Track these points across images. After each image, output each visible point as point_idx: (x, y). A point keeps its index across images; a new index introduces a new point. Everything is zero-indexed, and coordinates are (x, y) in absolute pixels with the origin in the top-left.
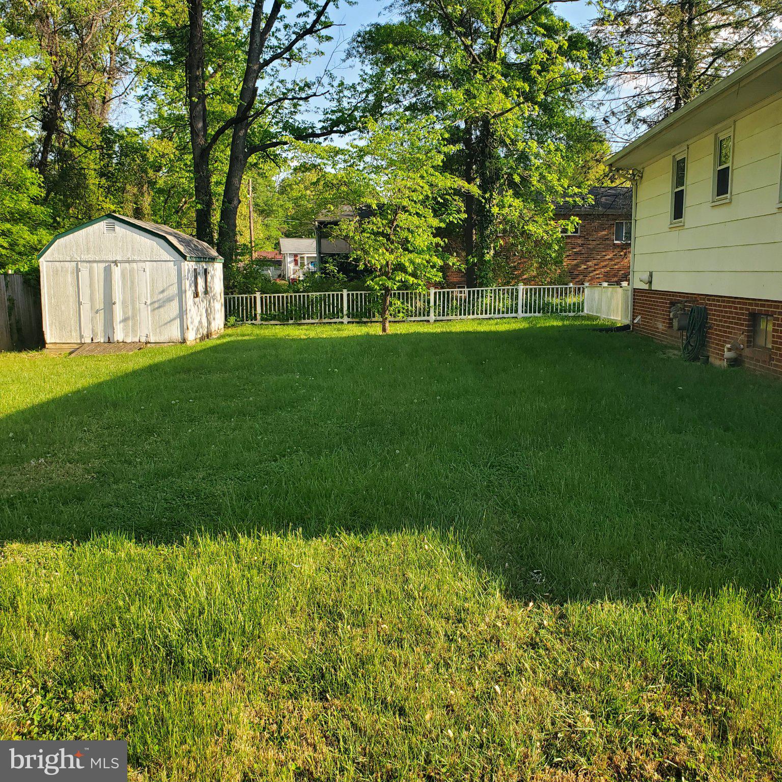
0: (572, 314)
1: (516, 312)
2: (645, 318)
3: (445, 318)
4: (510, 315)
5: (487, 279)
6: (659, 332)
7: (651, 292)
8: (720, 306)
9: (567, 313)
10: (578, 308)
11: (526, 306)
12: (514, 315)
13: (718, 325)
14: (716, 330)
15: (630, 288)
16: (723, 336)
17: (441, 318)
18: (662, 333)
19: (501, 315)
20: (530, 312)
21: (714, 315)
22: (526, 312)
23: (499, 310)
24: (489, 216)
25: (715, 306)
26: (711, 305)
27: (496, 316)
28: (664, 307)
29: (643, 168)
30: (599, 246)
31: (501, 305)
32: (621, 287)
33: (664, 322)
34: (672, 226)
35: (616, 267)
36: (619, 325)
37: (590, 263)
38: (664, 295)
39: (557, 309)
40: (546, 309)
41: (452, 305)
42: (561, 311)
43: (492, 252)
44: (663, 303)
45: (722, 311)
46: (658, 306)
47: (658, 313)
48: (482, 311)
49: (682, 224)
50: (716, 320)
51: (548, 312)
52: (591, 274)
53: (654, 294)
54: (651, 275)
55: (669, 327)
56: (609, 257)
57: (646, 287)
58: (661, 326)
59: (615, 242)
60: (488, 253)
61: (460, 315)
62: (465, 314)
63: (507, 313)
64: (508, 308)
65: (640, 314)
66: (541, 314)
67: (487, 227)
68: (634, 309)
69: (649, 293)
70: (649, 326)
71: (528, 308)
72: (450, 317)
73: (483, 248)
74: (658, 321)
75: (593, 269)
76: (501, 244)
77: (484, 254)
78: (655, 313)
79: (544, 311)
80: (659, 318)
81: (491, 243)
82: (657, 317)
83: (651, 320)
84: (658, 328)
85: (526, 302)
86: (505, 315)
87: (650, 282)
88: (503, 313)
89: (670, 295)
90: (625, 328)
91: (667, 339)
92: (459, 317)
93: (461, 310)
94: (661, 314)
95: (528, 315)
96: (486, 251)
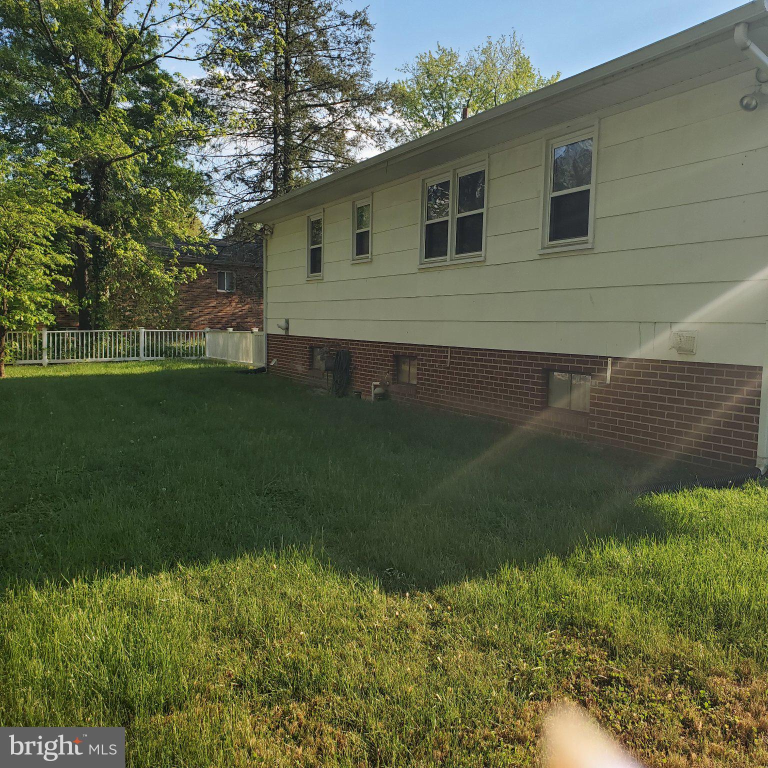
0: (194, 358)
1: (138, 355)
2: (280, 361)
3: (60, 361)
4: (131, 358)
5: (103, 321)
6: (298, 374)
7: (287, 337)
8: (364, 350)
9: (190, 357)
10: (200, 352)
11: (148, 350)
12: (135, 358)
13: (363, 366)
14: (360, 370)
15: (263, 333)
16: (368, 375)
17: (56, 361)
18: (302, 374)
19: (122, 359)
20: (153, 355)
21: (358, 357)
22: (148, 356)
23: (119, 353)
24: (104, 257)
25: (359, 349)
26: (354, 349)
27: (117, 359)
28: (303, 351)
29: (273, 225)
30: (203, 294)
31: (122, 348)
32: (252, 333)
33: (303, 365)
34: (309, 279)
35: (220, 314)
36: (251, 367)
37: (195, 310)
38: (302, 340)
39: (179, 353)
40: (168, 353)
41: (68, 348)
42: (183, 355)
43: (108, 294)
44: (302, 347)
45: (366, 354)
46: (296, 350)
47: (296, 357)
48: (101, 354)
49: (321, 278)
50: (360, 362)
51: (171, 356)
52: (197, 321)
53: (292, 339)
54: (287, 321)
55: (310, 369)
56: (213, 305)
57: (283, 333)
58: (300, 368)
59: (218, 291)
60: (104, 295)
61: (78, 358)
62: (82, 358)
63: (128, 356)
64: (129, 352)
65: (275, 357)
66: (163, 358)
67: (103, 269)
68: (268, 353)
69: (285, 338)
70: (286, 368)
71: (150, 351)
72: (66, 361)
73: (98, 290)
74: (296, 363)
75: (198, 315)
76: (117, 287)
77: (99, 295)
78: (293, 356)
79: (166, 354)
80: (298, 360)
81: (107, 284)
82: (295, 360)
83: (289, 362)
84: (297, 370)
85: (148, 346)
86: (126, 359)
87: (287, 329)
88: (124, 356)
89: (309, 341)
90: (260, 370)
91: (308, 379)
92: (76, 360)
93: (78, 353)
94: (300, 357)
95: (150, 358)
96: (102, 293)
